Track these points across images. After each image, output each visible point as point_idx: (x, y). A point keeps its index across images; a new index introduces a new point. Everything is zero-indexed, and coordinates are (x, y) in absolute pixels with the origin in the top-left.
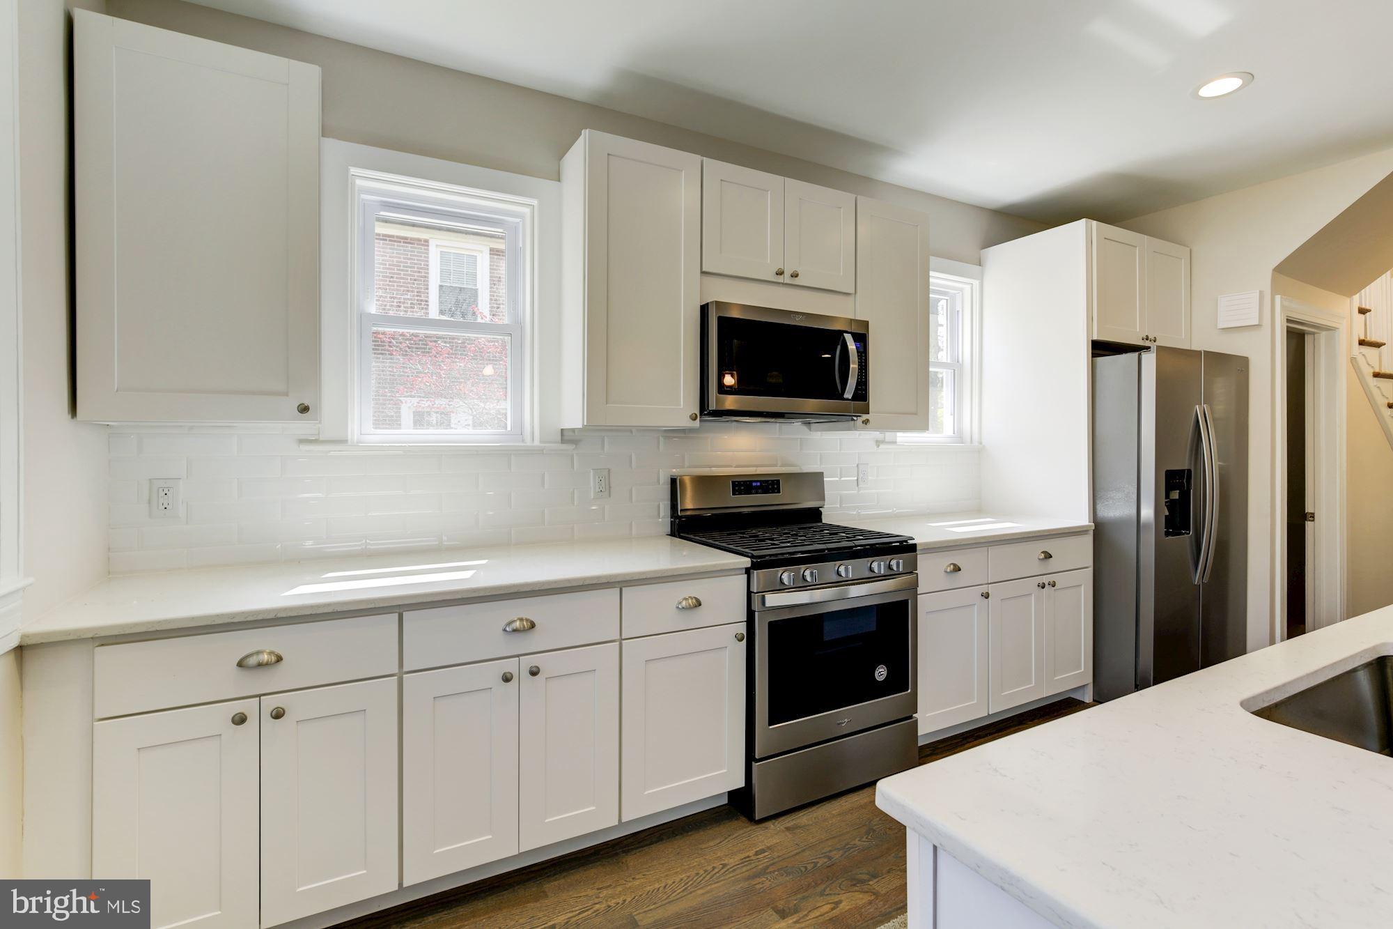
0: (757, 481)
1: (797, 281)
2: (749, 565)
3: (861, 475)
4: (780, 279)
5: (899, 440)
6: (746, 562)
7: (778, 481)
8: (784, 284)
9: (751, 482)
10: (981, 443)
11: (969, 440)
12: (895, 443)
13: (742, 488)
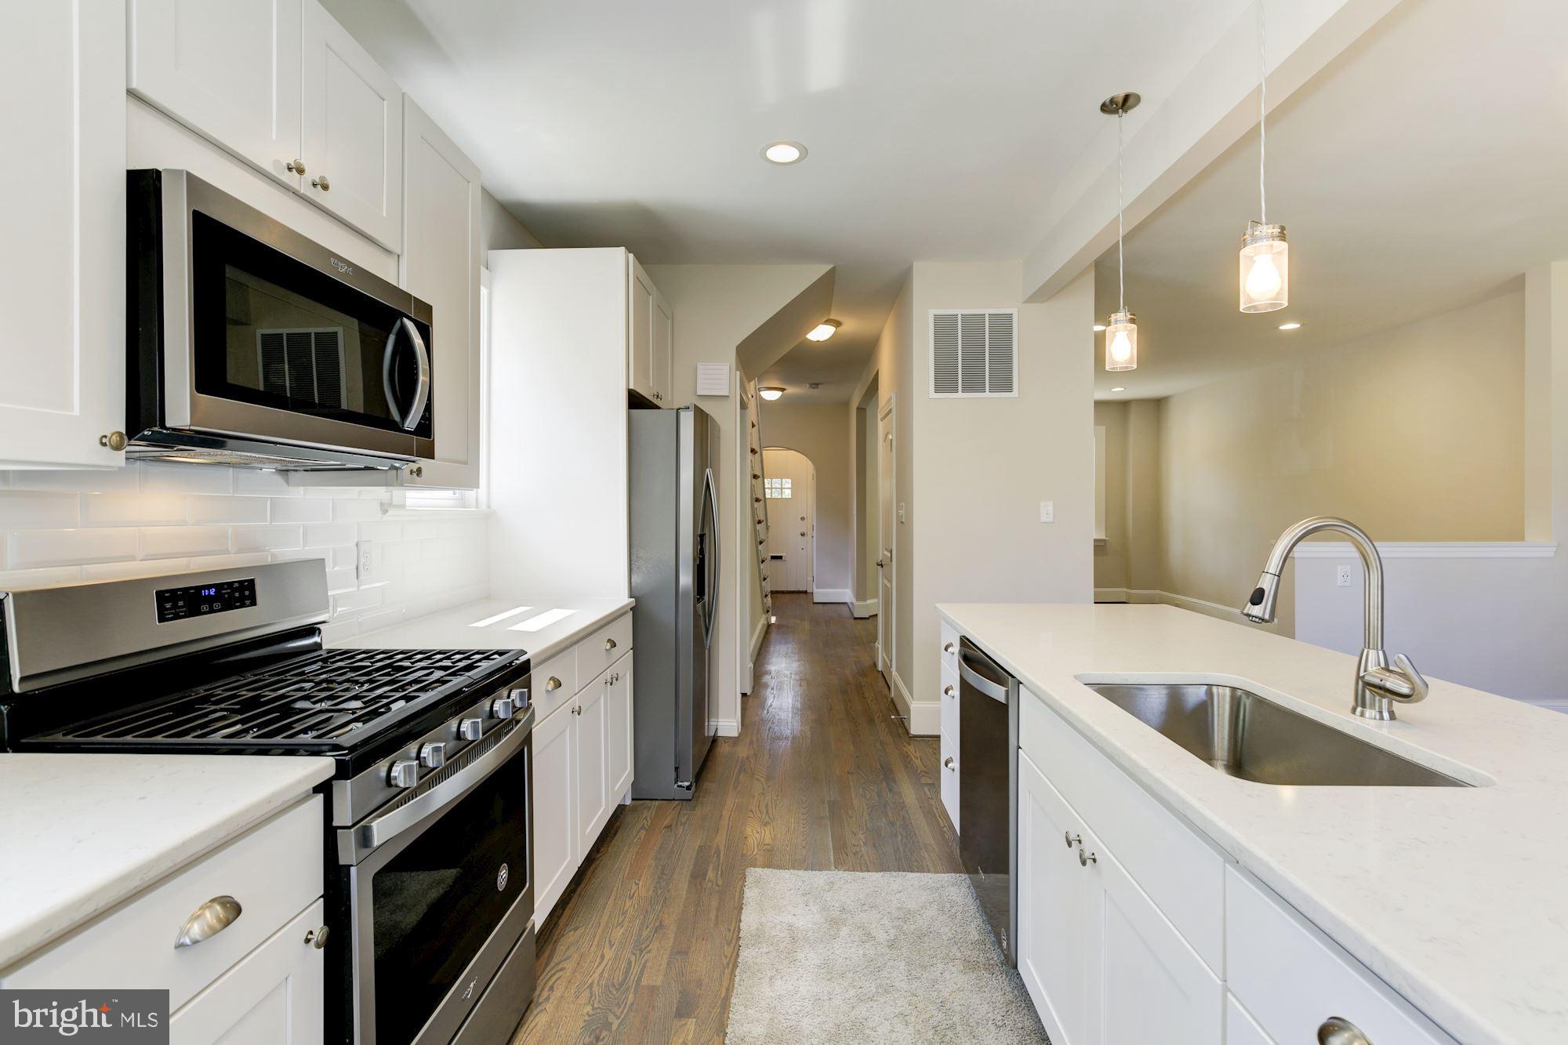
0: (209, 587)
1: (318, 195)
2: (332, 772)
3: (362, 560)
4: (292, 179)
5: (409, 502)
6: (323, 766)
7: (252, 582)
8: (296, 193)
9: (199, 589)
10: (489, 507)
11: (475, 502)
12: (403, 506)
13: (181, 603)
